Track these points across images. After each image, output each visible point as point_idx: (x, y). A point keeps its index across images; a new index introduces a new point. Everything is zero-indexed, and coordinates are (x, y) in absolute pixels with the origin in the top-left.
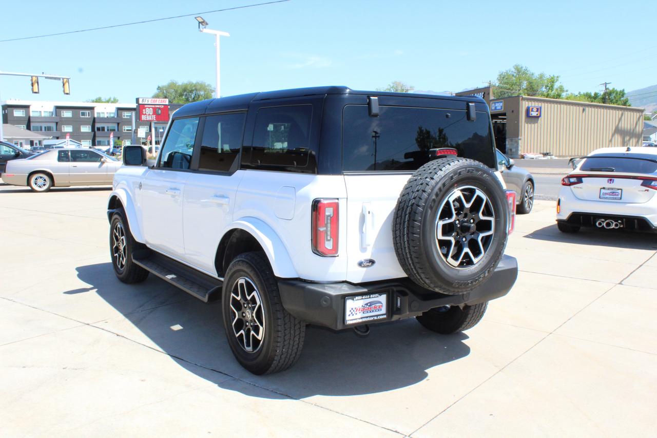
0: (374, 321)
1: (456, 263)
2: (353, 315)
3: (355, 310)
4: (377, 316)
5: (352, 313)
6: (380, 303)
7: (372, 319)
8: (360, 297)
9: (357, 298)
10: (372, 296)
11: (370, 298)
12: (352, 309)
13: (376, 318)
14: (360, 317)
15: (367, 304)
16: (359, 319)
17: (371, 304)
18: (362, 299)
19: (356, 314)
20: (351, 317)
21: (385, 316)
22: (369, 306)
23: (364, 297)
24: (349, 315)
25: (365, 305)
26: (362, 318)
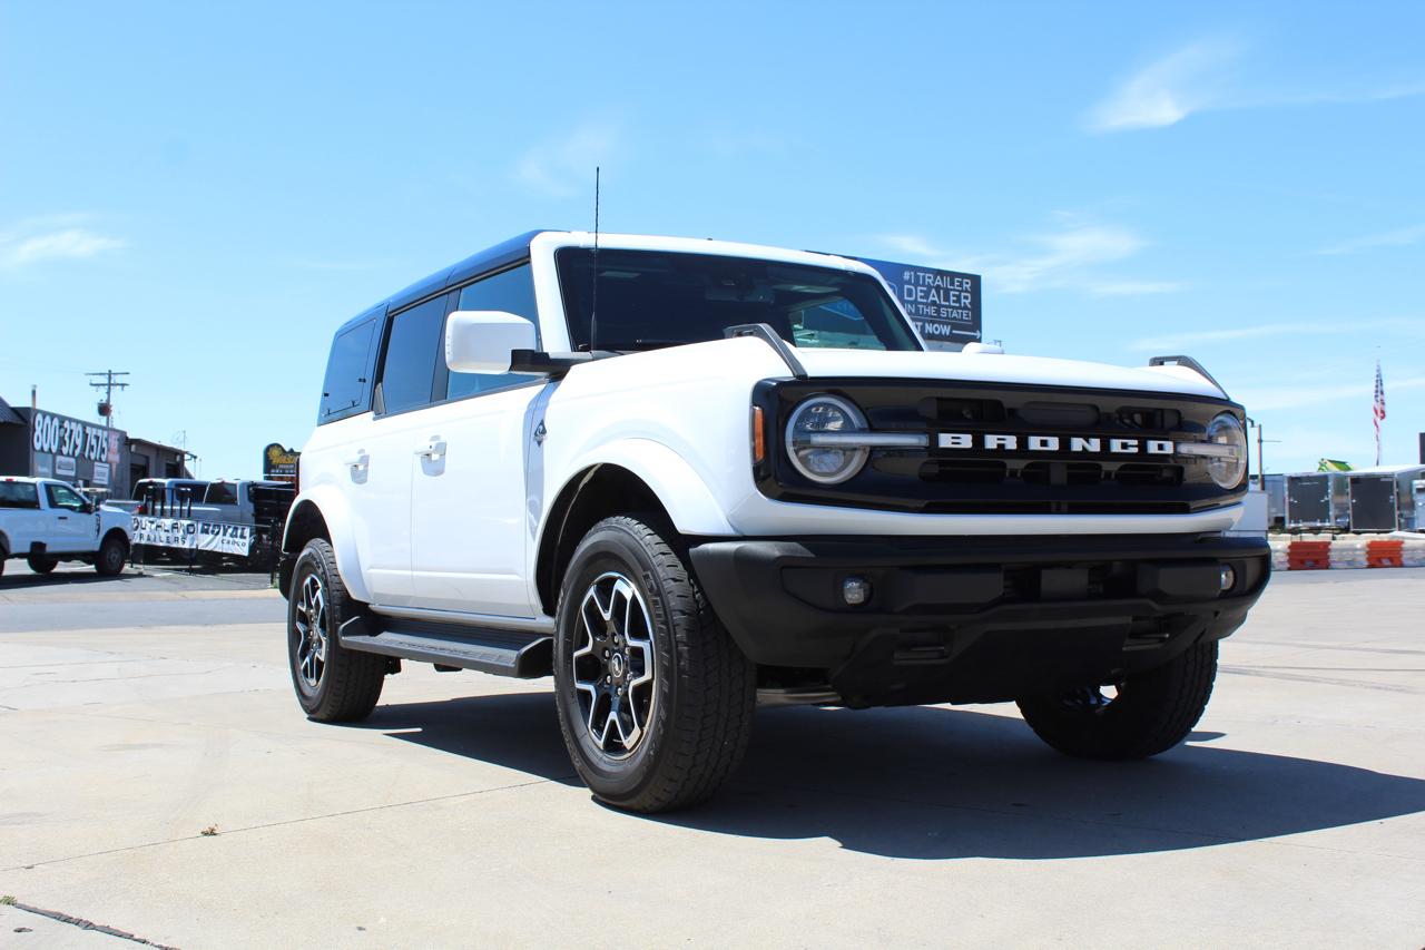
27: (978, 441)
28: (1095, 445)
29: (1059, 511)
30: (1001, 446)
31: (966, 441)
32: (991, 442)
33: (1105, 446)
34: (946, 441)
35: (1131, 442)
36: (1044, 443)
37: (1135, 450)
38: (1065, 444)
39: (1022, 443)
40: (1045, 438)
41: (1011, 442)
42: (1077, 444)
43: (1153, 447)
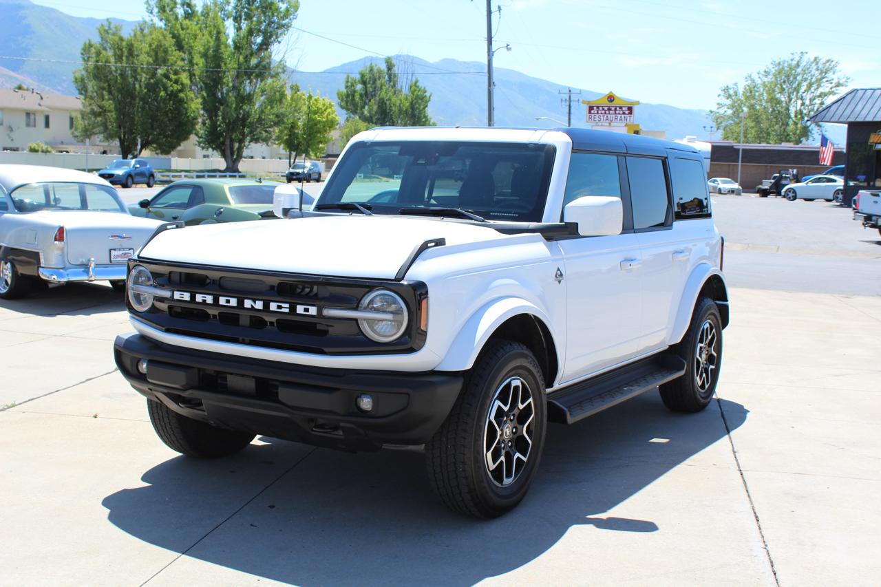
27: (193, 297)
28: (259, 305)
29: (243, 343)
30: (204, 301)
31: (187, 297)
32: (199, 298)
33: (266, 306)
34: (177, 295)
35: (283, 305)
36: (228, 301)
37: (287, 310)
38: (241, 303)
39: (216, 300)
40: (228, 298)
41: (209, 299)
42: (248, 303)
43: (300, 309)
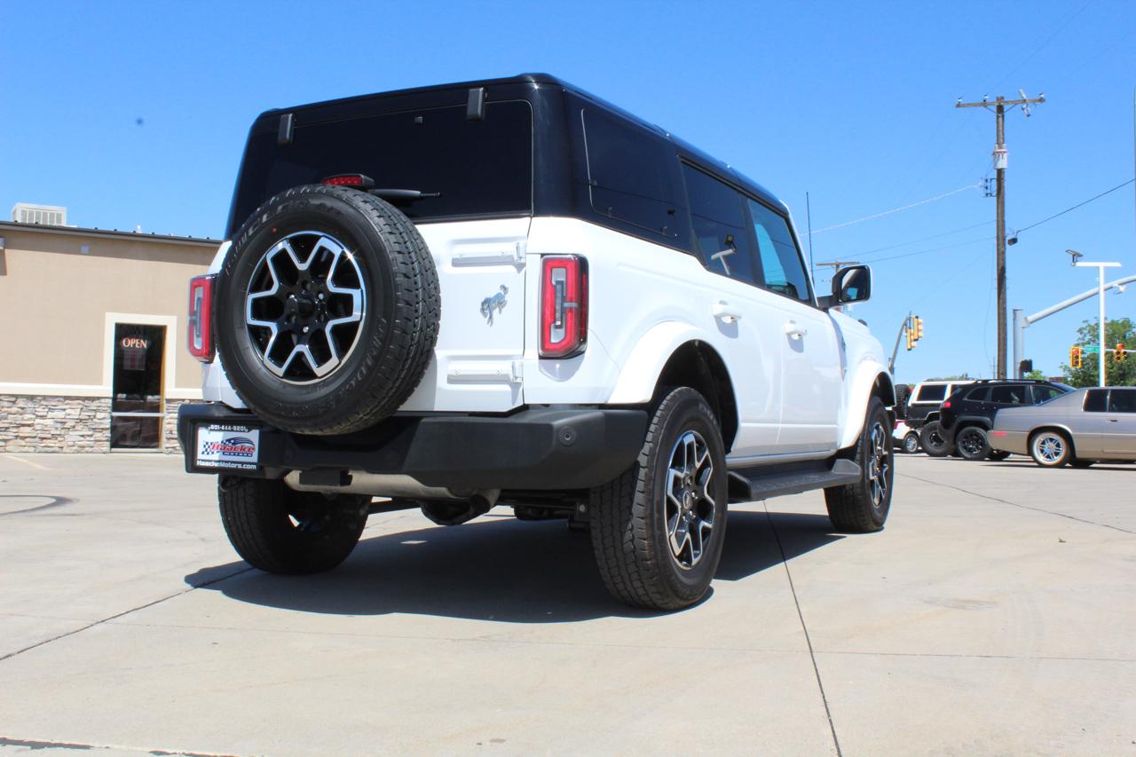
0: (236, 470)
1: (281, 371)
2: (208, 454)
3: (211, 447)
4: (242, 463)
5: (206, 450)
6: (251, 442)
7: (234, 466)
8: (217, 427)
9: (212, 427)
10: (235, 428)
11: (232, 430)
12: (207, 443)
13: (240, 466)
14: (217, 459)
15: (229, 440)
16: (216, 461)
17: (236, 441)
18: (221, 430)
19: (213, 453)
20: (205, 457)
21: (254, 467)
22: (233, 444)
23: (223, 428)
24: (203, 453)
25: (227, 440)
26: (219, 461)
